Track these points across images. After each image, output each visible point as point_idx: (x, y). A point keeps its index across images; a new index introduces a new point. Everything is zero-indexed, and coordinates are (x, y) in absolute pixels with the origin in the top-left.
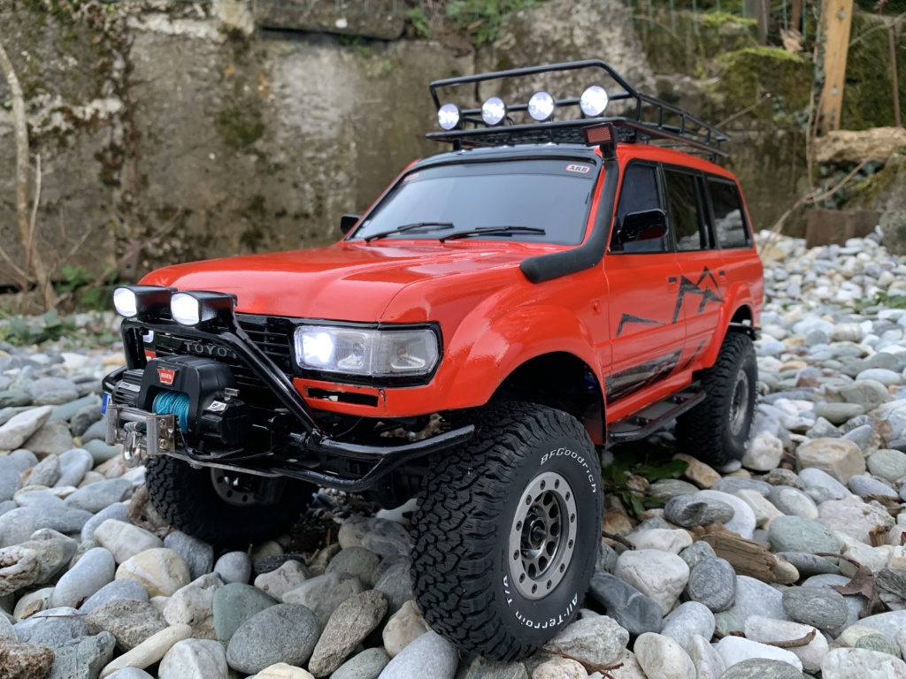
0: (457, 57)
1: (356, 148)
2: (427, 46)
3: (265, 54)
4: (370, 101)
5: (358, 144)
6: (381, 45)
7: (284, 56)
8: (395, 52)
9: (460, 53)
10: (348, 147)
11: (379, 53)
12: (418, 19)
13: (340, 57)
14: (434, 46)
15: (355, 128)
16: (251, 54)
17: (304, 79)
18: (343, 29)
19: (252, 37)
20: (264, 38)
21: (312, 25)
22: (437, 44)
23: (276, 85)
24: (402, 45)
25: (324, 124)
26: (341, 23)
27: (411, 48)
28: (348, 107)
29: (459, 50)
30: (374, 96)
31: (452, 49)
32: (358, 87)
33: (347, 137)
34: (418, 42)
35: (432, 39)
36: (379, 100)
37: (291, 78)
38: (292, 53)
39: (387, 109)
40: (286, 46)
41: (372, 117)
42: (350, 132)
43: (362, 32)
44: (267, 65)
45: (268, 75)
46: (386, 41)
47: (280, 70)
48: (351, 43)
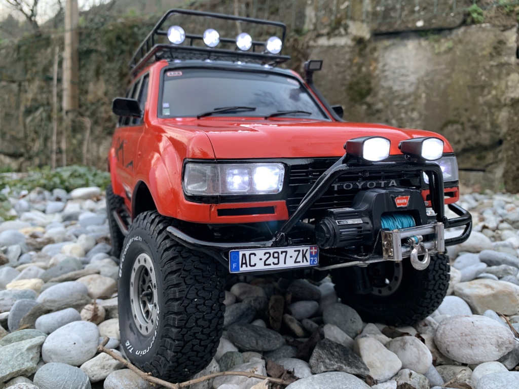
0: (503, 31)
1: (426, 97)
2: (481, 27)
3: (375, 49)
4: (437, 68)
5: (427, 94)
6: (447, 32)
7: (386, 48)
8: (457, 35)
9: (506, 28)
10: (420, 97)
11: (445, 37)
12: (475, 11)
13: (420, 44)
14: (486, 27)
15: (426, 85)
16: (368, 50)
17: (396, 60)
18: (421, 27)
19: (369, 41)
20: (376, 40)
21: (402, 28)
22: (488, 25)
23: (380, 65)
24: (462, 29)
25: (407, 85)
26: (420, 24)
27: (469, 30)
28: (422, 73)
29: (504, 26)
30: (439, 64)
31: (499, 26)
32: (430, 60)
33: (420, 91)
34: (474, 26)
35: (484, 22)
36: (443, 66)
37: (389, 60)
38: (390, 46)
39: (448, 71)
40: (387, 43)
41: (438, 77)
42: (422, 88)
43: (434, 26)
44: (376, 54)
45: (376, 60)
46: (450, 29)
47: (383, 56)
48: (426, 35)
